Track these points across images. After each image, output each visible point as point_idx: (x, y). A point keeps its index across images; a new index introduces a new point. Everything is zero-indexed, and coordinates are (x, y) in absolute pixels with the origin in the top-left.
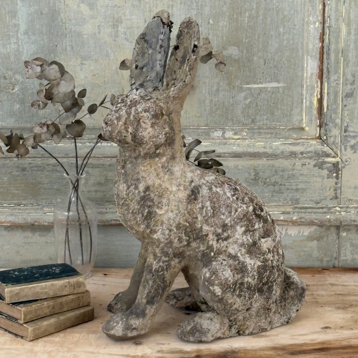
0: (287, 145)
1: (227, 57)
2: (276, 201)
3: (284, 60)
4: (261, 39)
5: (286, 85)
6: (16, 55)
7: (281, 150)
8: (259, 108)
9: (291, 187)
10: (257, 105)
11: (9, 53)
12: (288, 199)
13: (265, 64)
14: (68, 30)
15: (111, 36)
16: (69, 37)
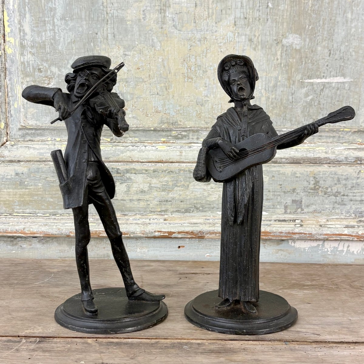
0: (351, 150)
1: (287, 47)
2: (338, 214)
3: (351, 50)
4: (326, 25)
5: (352, 80)
6: (52, 44)
7: (345, 156)
8: (322, 106)
9: (355, 197)
10: (319, 104)
11: (44, 42)
12: (352, 211)
13: (329, 56)
14: (110, 15)
15: (158, 23)
16: (111, 23)
